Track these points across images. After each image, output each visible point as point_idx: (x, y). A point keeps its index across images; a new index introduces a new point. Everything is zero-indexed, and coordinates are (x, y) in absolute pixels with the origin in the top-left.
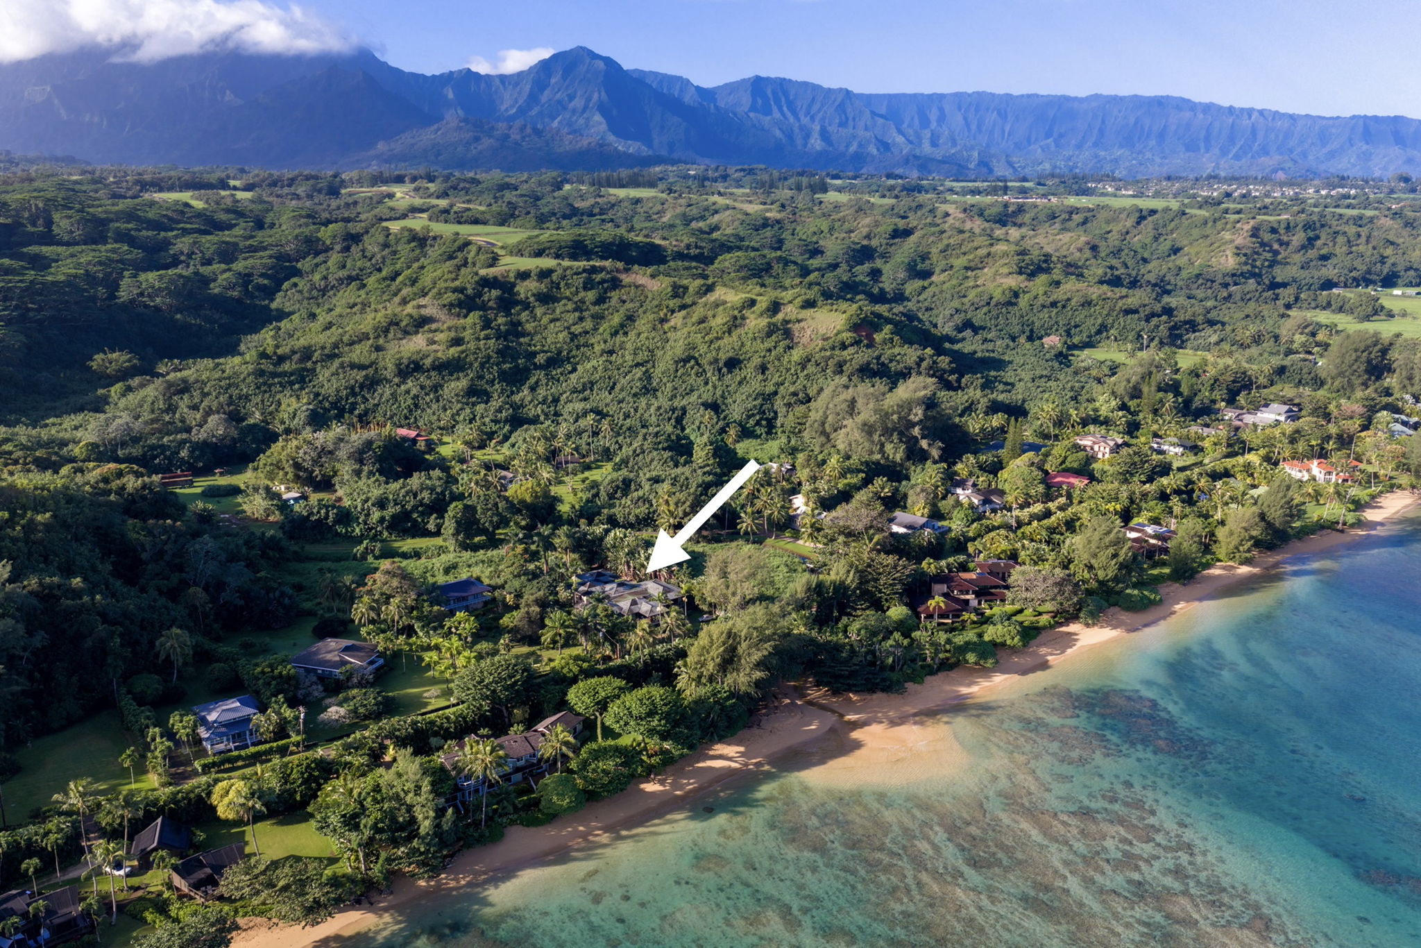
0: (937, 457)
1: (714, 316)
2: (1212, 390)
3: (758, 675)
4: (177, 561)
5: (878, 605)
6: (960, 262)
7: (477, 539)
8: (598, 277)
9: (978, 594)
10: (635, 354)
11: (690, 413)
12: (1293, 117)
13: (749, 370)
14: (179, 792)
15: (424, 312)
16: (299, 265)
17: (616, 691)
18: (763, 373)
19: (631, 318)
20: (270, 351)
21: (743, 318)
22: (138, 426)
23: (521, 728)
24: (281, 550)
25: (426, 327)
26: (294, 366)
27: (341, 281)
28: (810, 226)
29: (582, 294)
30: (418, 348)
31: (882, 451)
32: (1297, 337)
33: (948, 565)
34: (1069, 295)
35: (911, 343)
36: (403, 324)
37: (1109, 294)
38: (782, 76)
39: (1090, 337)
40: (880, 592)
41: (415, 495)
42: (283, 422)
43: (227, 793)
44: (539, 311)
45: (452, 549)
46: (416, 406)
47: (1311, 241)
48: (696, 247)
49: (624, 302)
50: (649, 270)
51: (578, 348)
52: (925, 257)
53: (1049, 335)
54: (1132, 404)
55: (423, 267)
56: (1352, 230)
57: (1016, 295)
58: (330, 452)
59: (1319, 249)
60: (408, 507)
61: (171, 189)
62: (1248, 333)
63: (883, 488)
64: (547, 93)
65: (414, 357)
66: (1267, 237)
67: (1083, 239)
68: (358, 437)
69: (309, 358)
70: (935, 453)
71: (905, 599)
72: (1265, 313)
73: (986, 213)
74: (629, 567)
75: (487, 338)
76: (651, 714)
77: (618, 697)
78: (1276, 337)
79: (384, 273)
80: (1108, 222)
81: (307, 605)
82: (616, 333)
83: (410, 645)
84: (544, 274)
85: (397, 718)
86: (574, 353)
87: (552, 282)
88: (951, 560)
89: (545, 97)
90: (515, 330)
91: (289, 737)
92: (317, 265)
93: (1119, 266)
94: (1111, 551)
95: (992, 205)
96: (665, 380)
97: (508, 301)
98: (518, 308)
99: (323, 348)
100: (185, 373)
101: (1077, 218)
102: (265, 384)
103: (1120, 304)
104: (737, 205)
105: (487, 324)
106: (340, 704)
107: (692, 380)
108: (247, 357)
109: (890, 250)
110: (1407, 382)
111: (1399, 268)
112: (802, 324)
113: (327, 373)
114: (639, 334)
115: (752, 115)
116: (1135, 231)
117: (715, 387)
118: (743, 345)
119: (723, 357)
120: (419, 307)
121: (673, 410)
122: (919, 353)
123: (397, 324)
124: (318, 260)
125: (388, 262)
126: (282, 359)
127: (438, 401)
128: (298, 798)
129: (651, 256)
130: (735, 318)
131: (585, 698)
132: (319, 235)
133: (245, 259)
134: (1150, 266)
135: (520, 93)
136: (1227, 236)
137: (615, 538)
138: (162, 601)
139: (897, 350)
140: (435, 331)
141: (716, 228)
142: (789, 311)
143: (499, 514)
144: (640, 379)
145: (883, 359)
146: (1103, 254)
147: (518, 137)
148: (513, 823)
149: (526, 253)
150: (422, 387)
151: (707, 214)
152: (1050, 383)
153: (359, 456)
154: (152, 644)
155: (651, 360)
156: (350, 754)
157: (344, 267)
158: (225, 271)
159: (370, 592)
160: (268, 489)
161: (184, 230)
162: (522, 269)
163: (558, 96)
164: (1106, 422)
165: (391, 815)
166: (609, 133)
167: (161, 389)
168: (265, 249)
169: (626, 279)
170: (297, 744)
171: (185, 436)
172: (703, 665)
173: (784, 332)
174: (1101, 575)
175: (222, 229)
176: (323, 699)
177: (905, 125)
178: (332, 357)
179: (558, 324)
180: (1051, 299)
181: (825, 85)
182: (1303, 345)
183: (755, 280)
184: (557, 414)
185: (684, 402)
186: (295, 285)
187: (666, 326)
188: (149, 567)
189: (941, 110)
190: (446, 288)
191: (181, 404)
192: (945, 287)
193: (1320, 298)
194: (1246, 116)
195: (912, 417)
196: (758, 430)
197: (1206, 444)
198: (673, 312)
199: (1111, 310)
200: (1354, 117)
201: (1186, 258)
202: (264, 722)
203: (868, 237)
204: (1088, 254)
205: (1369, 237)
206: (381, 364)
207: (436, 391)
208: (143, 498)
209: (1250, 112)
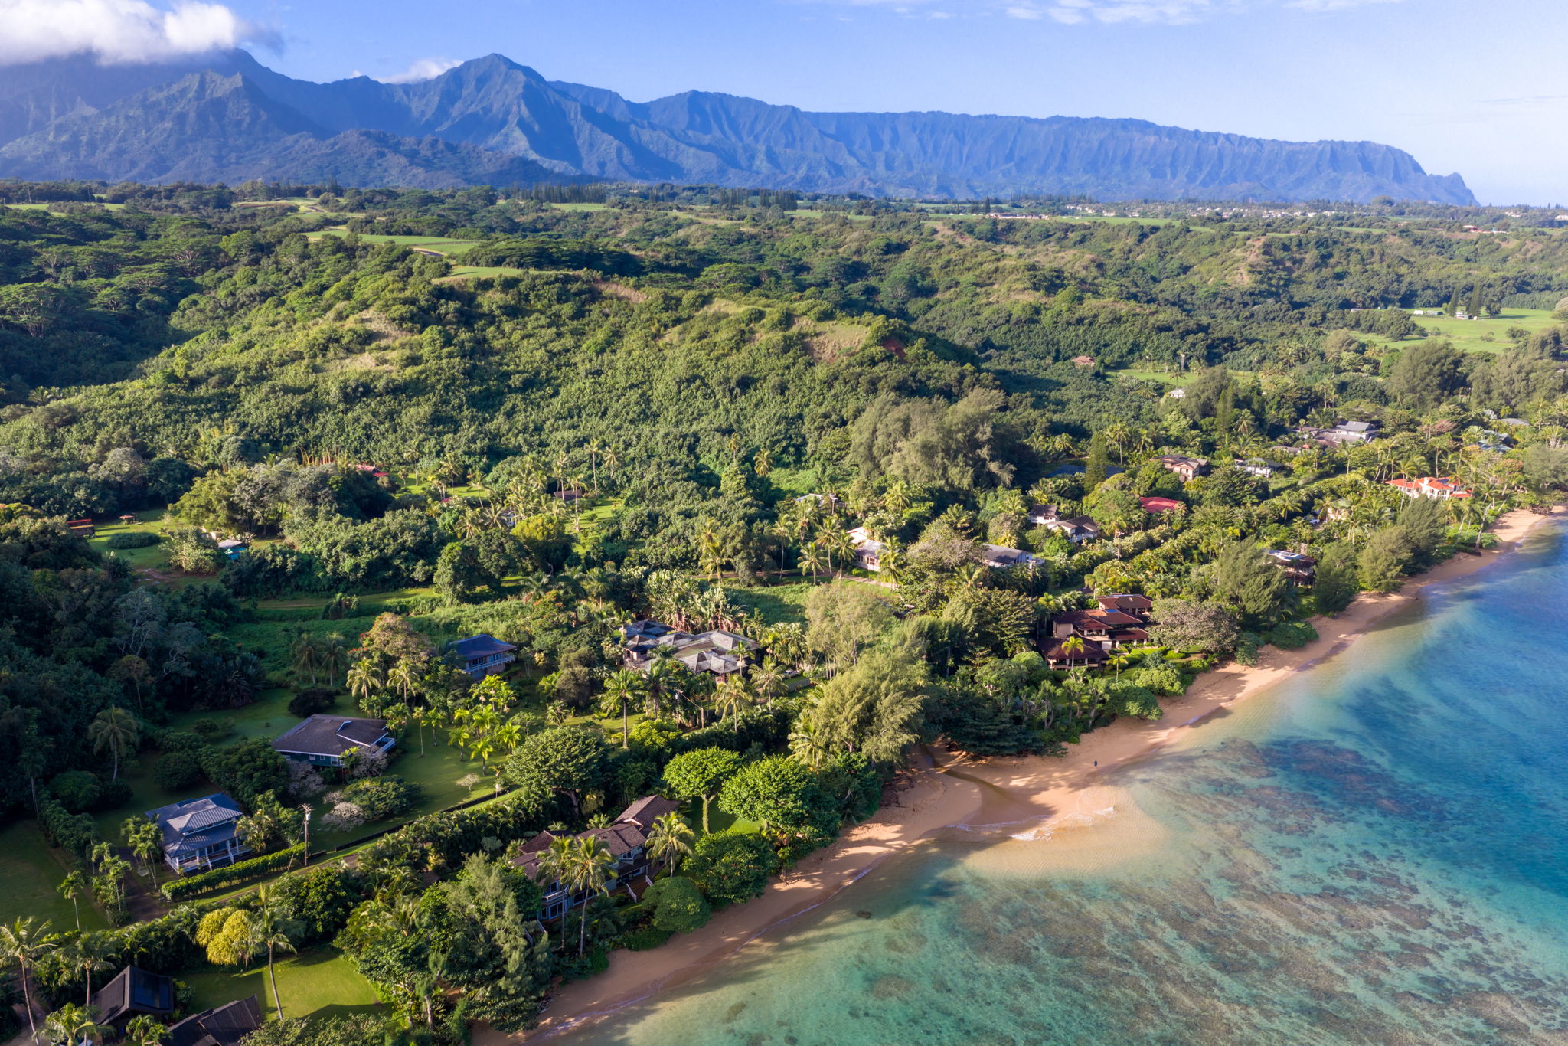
0: (1008, 482)
1: (717, 331)
2: (1279, 408)
3: (905, 738)
4: (104, 621)
5: (1000, 651)
6: (966, 278)
7: (478, 589)
8: (574, 287)
9: (1112, 635)
10: (628, 374)
11: (704, 440)
12: (1259, 142)
13: (765, 390)
14: (150, 930)
15: (369, 326)
16: (198, 280)
17: (731, 765)
18: (782, 393)
19: (617, 334)
20: (180, 372)
21: (752, 332)
22: (15, 463)
23: (603, 819)
24: (229, 608)
25: (374, 345)
26: (211, 391)
27: (252, 297)
28: (790, 242)
29: (556, 307)
30: (366, 369)
31: (944, 476)
32: (1344, 354)
33: (1066, 602)
34: (1095, 311)
35: (947, 359)
36: (345, 341)
37: (1138, 310)
38: (721, 91)
39: (1122, 356)
40: (1003, 634)
41: (395, 537)
42: (204, 457)
43: (220, 927)
44: (507, 327)
45: (448, 602)
46: (369, 437)
47: (1325, 258)
48: (677, 258)
49: (607, 316)
50: (632, 281)
51: (559, 367)
52: (925, 273)
53: (1076, 355)
54: (1204, 422)
55: (356, 280)
56: (1365, 247)
57: (1038, 311)
58: (275, 490)
59: (1333, 267)
60: (389, 551)
61: (22, 199)
62: (1290, 351)
63: (958, 518)
64: (458, 105)
65: (363, 379)
66: (1280, 254)
67: (1088, 257)
68: (308, 472)
69: (230, 380)
70: (1007, 477)
71: (1032, 643)
72: (1300, 330)
73: (976, 230)
74: (680, 615)
75: (450, 356)
76: (784, 792)
77: (734, 773)
78: (1322, 356)
79: (307, 287)
80: (1107, 240)
81: (274, 676)
82: (602, 351)
83: (429, 719)
84: (509, 284)
85: (437, 814)
86: (554, 373)
87: (520, 293)
88: (1067, 596)
89: (456, 110)
90: (480, 348)
91: (286, 846)
92: (220, 280)
93: (1129, 285)
94: (1262, 578)
95: (980, 223)
96: (666, 404)
97: (469, 315)
98: (482, 323)
99: (247, 369)
100: (72, 400)
101: (1073, 236)
102: (176, 412)
103: (1152, 320)
104: (701, 220)
105: (448, 341)
106: (349, 800)
107: (699, 403)
108: (151, 381)
109: (883, 266)
110: (1483, 396)
111: (1416, 287)
112: (821, 338)
113: (255, 399)
114: (630, 353)
115: (690, 133)
116: (1138, 250)
117: (727, 411)
118: (755, 362)
119: (735, 376)
120: (363, 321)
121: (684, 437)
122: (959, 369)
123: (337, 341)
124: (220, 274)
125: (310, 275)
126: (195, 382)
127: (395, 431)
128: (320, 929)
129: (625, 266)
130: (743, 332)
131: (691, 776)
132: (220, 245)
133: (130, 272)
134: (1161, 286)
135: (426, 105)
136: (1238, 253)
137: (659, 581)
138: (88, 673)
139: (933, 366)
140: (385, 349)
141: (685, 242)
142: (805, 324)
143: (507, 557)
144: (637, 403)
145: (919, 376)
146: (1110, 273)
147: (429, 153)
148: (618, 946)
149: (483, 261)
150: (375, 415)
151: (669, 229)
152: (1101, 403)
153: (312, 494)
154: (80, 730)
155: (648, 380)
156: (384, 865)
157: (254, 282)
158: (106, 286)
159: (369, 655)
160: (198, 535)
161: (49, 240)
162: (483, 278)
163: (471, 110)
164: (1178, 442)
165: (465, 947)
166: (531, 152)
167: (41, 419)
168: (153, 261)
169: (607, 289)
170: (300, 856)
171: (79, 474)
172: (833, 728)
173: (801, 347)
174: (1251, 607)
175: (98, 240)
176: (323, 794)
177: (856, 147)
178: (259, 379)
179: (532, 340)
180: (1077, 315)
181: (770, 102)
182: (1352, 363)
183: (757, 291)
184: (543, 444)
185: (694, 428)
186: (195, 303)
187: (661, 343)
188: (67, 630)
189: (894, 130)
190: (395, 299)
191: (68, 437)
192: (954, 304)
193: (1348, 317)
194: (1212, 141)
195: (979, 435)
196: (786, 458)
197: (1294, 464)
198: (666, 327)
199: (1144, 327)
200: (1321, 142)
201: (1197, 277)
202: (253, 827)
203: (858, 252)
204: (1094, 272)
205: (1382, 255)
206: (322, 387)
207: (392, 420)
208: (45, 546)
209: (1215, 137)
